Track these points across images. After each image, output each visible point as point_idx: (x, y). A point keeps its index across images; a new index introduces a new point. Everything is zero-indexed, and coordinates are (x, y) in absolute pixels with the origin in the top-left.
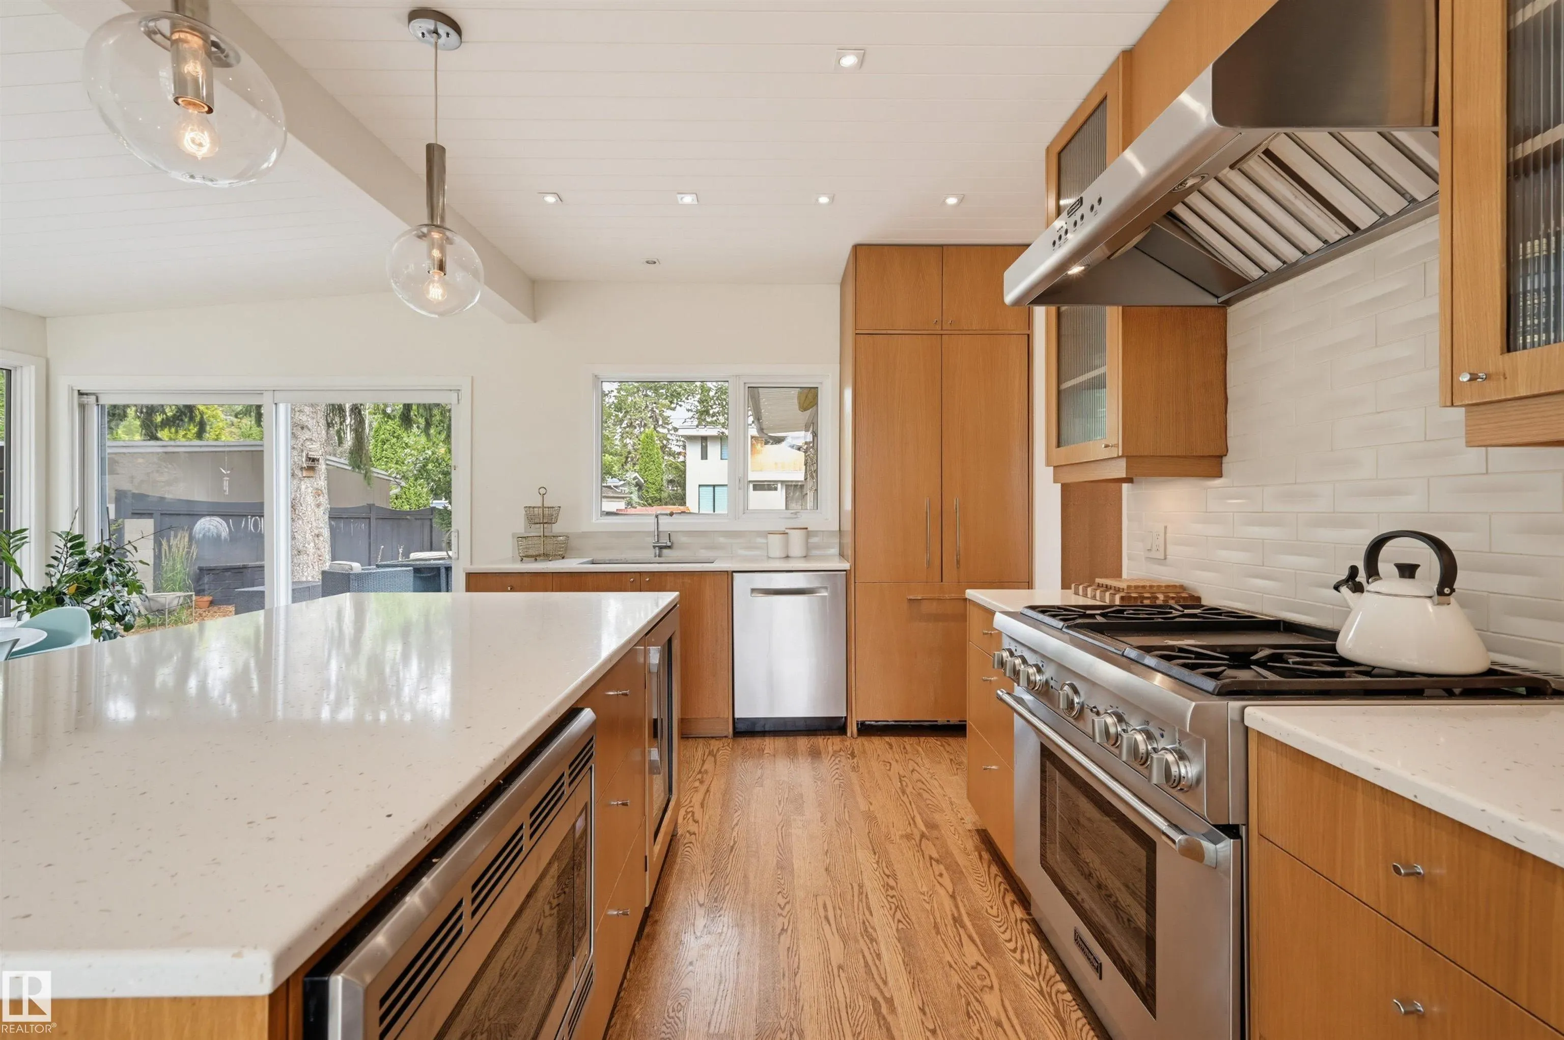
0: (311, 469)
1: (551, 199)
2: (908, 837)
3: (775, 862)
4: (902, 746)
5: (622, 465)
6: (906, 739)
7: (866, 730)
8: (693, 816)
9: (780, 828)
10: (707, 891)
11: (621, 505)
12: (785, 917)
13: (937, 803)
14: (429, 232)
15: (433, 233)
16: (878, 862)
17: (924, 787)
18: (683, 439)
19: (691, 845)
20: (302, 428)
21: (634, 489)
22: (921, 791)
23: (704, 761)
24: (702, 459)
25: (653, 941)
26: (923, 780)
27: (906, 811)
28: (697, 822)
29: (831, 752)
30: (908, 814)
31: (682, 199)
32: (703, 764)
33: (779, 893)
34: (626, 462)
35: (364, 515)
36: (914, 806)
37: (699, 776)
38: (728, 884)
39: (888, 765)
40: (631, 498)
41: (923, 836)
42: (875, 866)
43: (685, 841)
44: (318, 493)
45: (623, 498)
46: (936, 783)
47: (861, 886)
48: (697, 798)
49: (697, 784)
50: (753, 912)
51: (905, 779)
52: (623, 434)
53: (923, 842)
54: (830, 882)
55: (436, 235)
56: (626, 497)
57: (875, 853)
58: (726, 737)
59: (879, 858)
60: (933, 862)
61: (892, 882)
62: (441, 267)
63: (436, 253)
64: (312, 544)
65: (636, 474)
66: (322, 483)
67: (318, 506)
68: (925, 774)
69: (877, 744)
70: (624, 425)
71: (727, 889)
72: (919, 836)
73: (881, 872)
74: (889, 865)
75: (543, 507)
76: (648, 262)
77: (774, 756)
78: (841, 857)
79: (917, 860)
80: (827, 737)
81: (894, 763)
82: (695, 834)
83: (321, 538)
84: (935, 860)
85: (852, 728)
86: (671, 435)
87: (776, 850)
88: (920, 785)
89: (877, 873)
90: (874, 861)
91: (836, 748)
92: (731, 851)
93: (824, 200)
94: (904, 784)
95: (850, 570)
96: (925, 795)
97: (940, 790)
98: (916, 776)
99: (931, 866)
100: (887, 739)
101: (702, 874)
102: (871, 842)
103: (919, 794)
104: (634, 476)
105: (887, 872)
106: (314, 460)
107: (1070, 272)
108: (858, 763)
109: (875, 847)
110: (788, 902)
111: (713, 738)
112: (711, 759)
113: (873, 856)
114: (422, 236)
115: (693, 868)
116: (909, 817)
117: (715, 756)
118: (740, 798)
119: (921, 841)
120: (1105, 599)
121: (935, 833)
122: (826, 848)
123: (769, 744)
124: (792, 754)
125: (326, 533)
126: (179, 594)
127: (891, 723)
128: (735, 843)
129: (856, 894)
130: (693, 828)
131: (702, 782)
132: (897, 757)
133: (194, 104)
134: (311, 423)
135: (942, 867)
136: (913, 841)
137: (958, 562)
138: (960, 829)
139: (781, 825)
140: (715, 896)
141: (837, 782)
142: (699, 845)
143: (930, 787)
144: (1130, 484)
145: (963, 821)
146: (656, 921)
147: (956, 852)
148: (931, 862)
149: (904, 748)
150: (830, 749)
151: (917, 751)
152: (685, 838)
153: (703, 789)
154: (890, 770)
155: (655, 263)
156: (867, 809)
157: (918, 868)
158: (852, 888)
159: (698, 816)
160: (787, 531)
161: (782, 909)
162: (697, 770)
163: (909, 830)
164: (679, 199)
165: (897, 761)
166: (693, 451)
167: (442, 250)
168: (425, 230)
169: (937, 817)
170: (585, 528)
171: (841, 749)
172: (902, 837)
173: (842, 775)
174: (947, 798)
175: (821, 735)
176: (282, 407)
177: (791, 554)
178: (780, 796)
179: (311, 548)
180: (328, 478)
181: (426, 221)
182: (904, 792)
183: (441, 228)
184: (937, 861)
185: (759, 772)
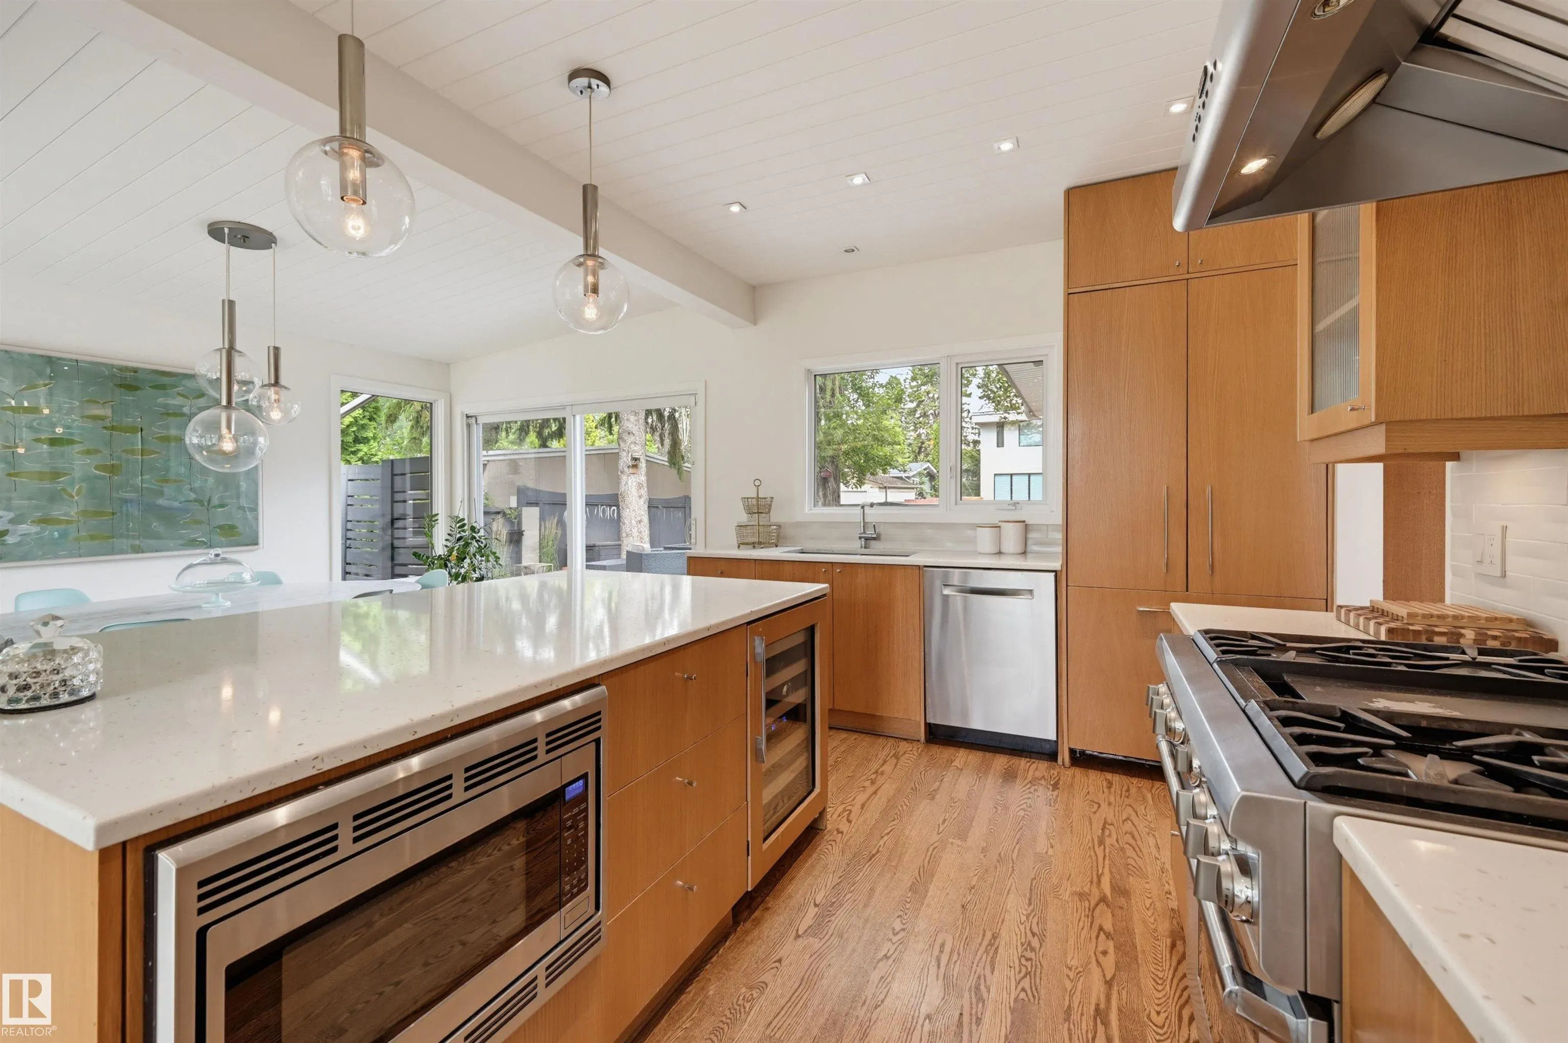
0: (635, 466)
1: (735, 209)
2: (1082, 896)
3: (910, 883)
4: (1125, 788)
5: (916, 456)
6: (1135, 780)
7: (1081, 759)
8: (849, 815)
9: (931, 849)
10: (828, 892)
11: (911, 495)
12: (894, 944)
13: (1142, 866)
14: (585, 261)
15: (588, 262)
16: (1028, 916)
17: (1133, 842)
18: (977, 427)
19: (833, 843)
20: (629, 433)
21: (926, 479)
22: (1127, 846)
23: (885, 762)
24: (998, 446)
25: (756, 926)
26: (1136, 833)
27: (1095, 864)
28: (849, 821)
29: (1030, 777)
30: (1095, 869)
31: (852, 180)
32: (882, 765)
33: (898, 917)
34: (919, 453)
35: (680, 505)
36: (1107, 862)
37: (873, 776)
38: (851, 892)
39: (1096, 806)
40: (922, 489)
41: (1103, 899)
42: (1024, 918)
43: (831, 838)
44: (640, 486)
45: (913, 488)
46: (1151, 841)
47: (995, 937)
48: (862, 798)
49: (868, 783)
50: (863, 928)
51: (1111, 827)
52: (916, 424)
53: (1099, 907)
54: (960, 922)
55: (590, 263)
56: (916, 488)
57: (1030, 904)
58: (919, 741)
59: (1033, 911)
60: (1102, 935)
61: (1035, 943)
62: (595, 290)
63: (590, 279)
64: (636, 528)
65: (929, 464)
66: (643, 478)
67: (640, 497)
68: (1141, 826)
69: (1095, 779)
70: (917, 416)
71: (848, 896)
72: (1097, 898)
73: (1028, 928)
74: (1042, 921)
75: (758, 498)
76: (846, 251)
77: (962, 770)
78: (986, 899)
79: (1080, 927)
80: (1033, 760)
81: (1104, 805)
82: (842, 833)
83: (642, 524)
84: (1105, 933)
85: (1064, 756)
86: (966, 422)
87: (917, 870)
88: (1128, 838)
89: (1022, 927)
90: (1025, 913)
91: (1038, 774)
92: (870, 860)
93: (1006, 146)
94: (1107, 832)
95: (1061, 571)
96: (1130, 852)
97: (1154, 850)
98: (1128, 826)
99: (1097, 937)
100: (1109, 776)
101: (831, 876)
102: (1031, 890)
103: (1122, 849)
104: (926, 466)
105: (1035, 930)
106: (636, 459)
107: (1245, 170)
108: (1057, 797)
109: (1034, 897)
110: (904, 930)
111: (904, 739)
112: (894, 761)
113: (1026, 907)
114: (580, 265)
115: (825, 867)
116: (1095, 873)
117: (898, 758)
118: (905, 807)
119: (1097, 905)
120: (1369, 629)
121: (1122, 901)
122: (973, 883)
123: (962, 757)
124: (983, 770)
125: (646, 519)
126: (543, 564)
127: (1120, 758)
128: (878, 851)
129: (985, 943)
130: (844, 827)
131: (873, 782)
132: (1112, 799)
133: (354, 200)
134: (634, 429)
135: (1111, 944)
136: (1087, 902)
137: (1212, 567)
138: (1158, 905)
139: (933, 847)
140: (834, 900)
141: (1022, 813)
142: (841, 845)
143: (1141, 846)
144: (1455, 463)
145: (1168, 896)
146: (768, 909)
147: (1138, 929)
148: (1099, 933)
149: (1128, 790)
150: (1031, 773)
151: (1144, 798)
152: (831, 835)
153: (871, 790)
154: (1095, 813)
155: (853, 251)
156: (1044, 852)
157: (1078, 936)
158: (984, 935)
159: (853, 817)
160: (1000, 524)
161: (895, 934)
162: (873, 771)
163: (1086, 889)
164: (849, 182)
165: (1110, 804)
166: (988, 439)
167: (595, 274)
168: (582, 260)
169: (1133, 882)
170: (799, 518)
171: (1043, 777)
172: (1074, 894)
173: (1031, 806)
174: (1158, 862)
175: (1026, 757)
176: (578, 417)
177: (1003, 550)
178: (948, 815)
179: (635, 531)
180: (648, 474)
181: (582, 253)
182: (1101, 842)
183: (594, 256)
184: (1108, 936)
185: (937, 784)
